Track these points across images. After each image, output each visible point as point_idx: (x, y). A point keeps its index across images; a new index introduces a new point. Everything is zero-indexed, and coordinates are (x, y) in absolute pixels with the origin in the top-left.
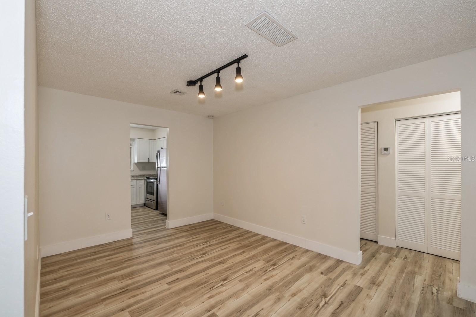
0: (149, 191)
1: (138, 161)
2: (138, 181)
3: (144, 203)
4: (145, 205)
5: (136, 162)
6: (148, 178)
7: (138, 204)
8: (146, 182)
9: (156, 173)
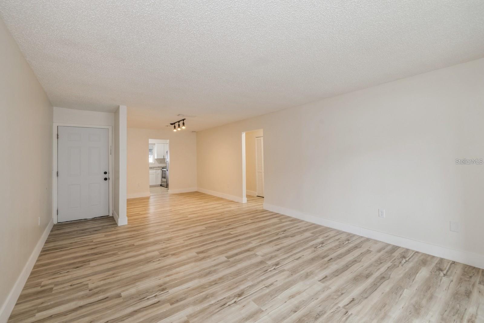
0: (163, 176)
1: (157, 157)
2: (157, 170)
3: (160, 184)
4: (161, 185)
5: (156, 158)
6: (163, 168)
7: (157, 184)
8: (161, 171)
9: (166, 166)
